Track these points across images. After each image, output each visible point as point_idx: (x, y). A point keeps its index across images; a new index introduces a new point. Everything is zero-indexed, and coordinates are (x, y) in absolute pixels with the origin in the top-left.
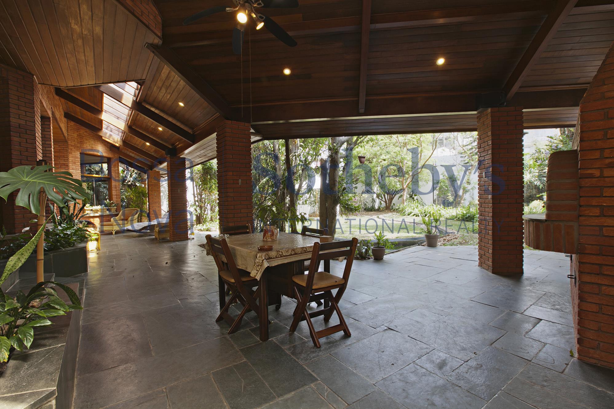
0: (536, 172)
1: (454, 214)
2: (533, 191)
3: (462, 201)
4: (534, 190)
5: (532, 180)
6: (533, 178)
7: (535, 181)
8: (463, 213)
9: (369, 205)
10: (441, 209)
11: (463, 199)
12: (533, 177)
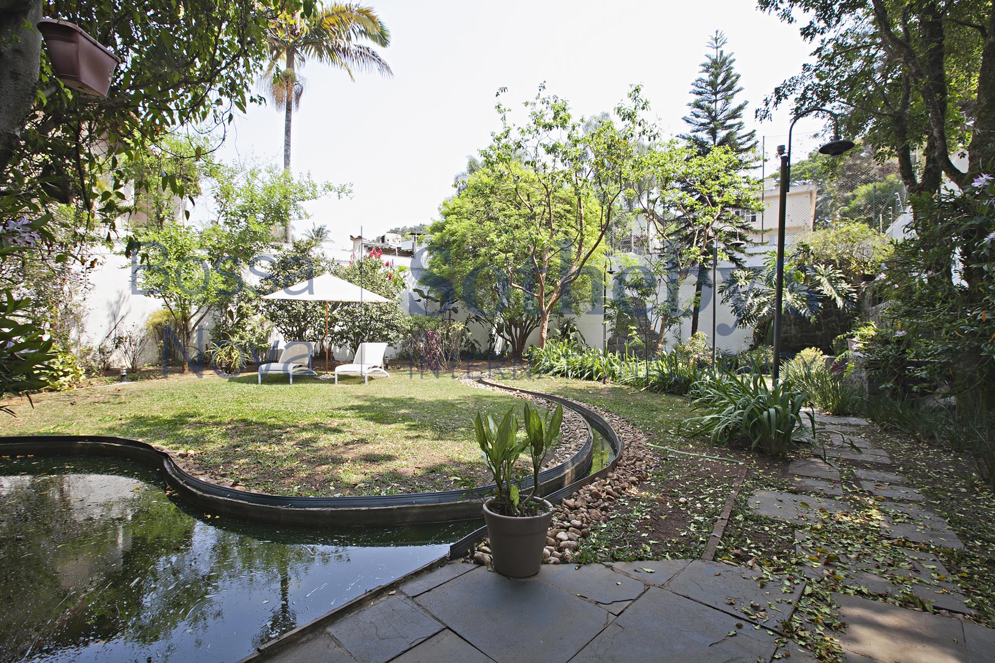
0: (804, 291)
1: (642, 374)
2: (790, 329)
3: (660, 345)
4: (793, 327)
5: (797, 306)
6: (799, 302)
7: (800, 308)
8: (663, 374)
9: (483, 348)
10: (615, 361)
11: (662, 340)
12: (797, 299)
